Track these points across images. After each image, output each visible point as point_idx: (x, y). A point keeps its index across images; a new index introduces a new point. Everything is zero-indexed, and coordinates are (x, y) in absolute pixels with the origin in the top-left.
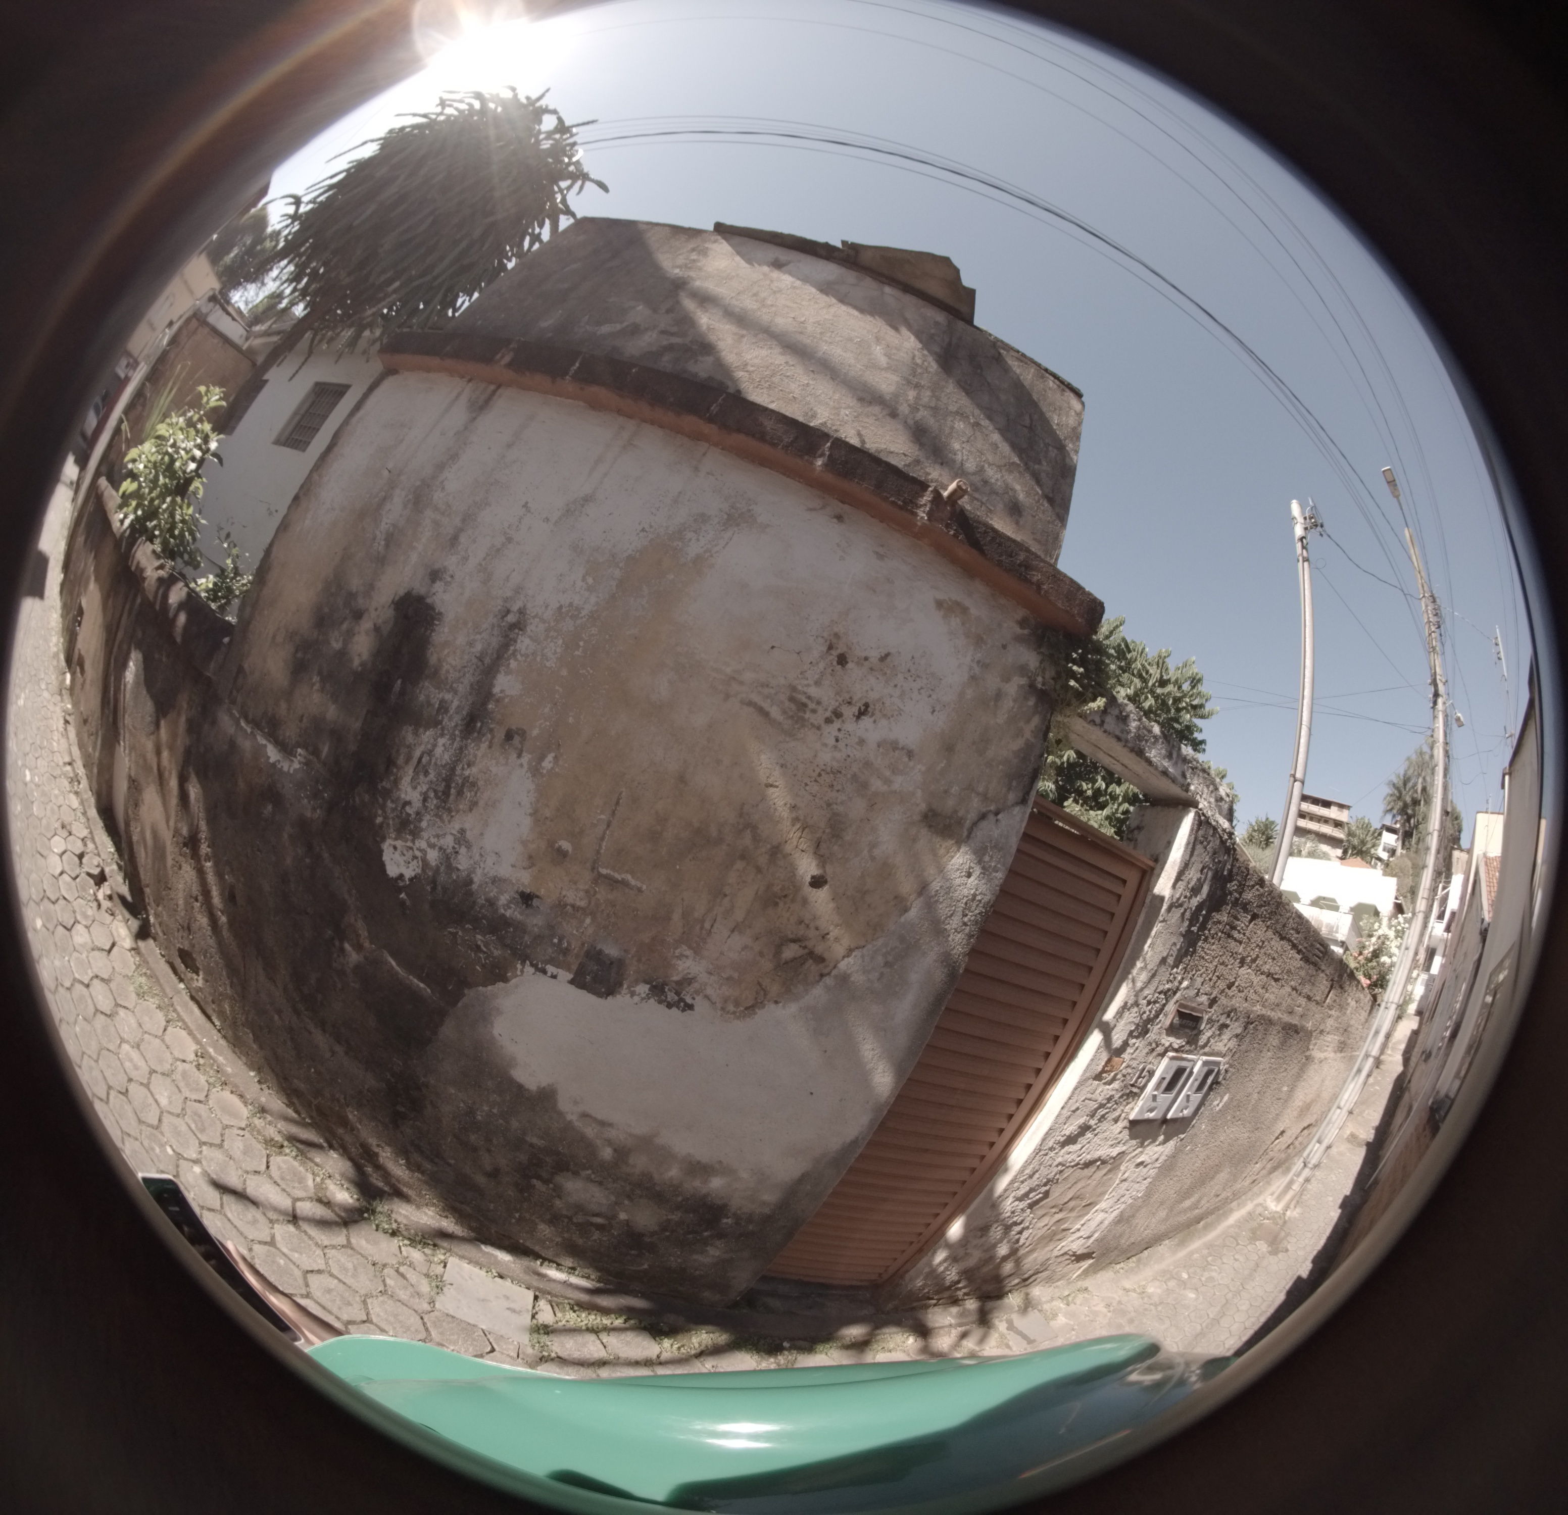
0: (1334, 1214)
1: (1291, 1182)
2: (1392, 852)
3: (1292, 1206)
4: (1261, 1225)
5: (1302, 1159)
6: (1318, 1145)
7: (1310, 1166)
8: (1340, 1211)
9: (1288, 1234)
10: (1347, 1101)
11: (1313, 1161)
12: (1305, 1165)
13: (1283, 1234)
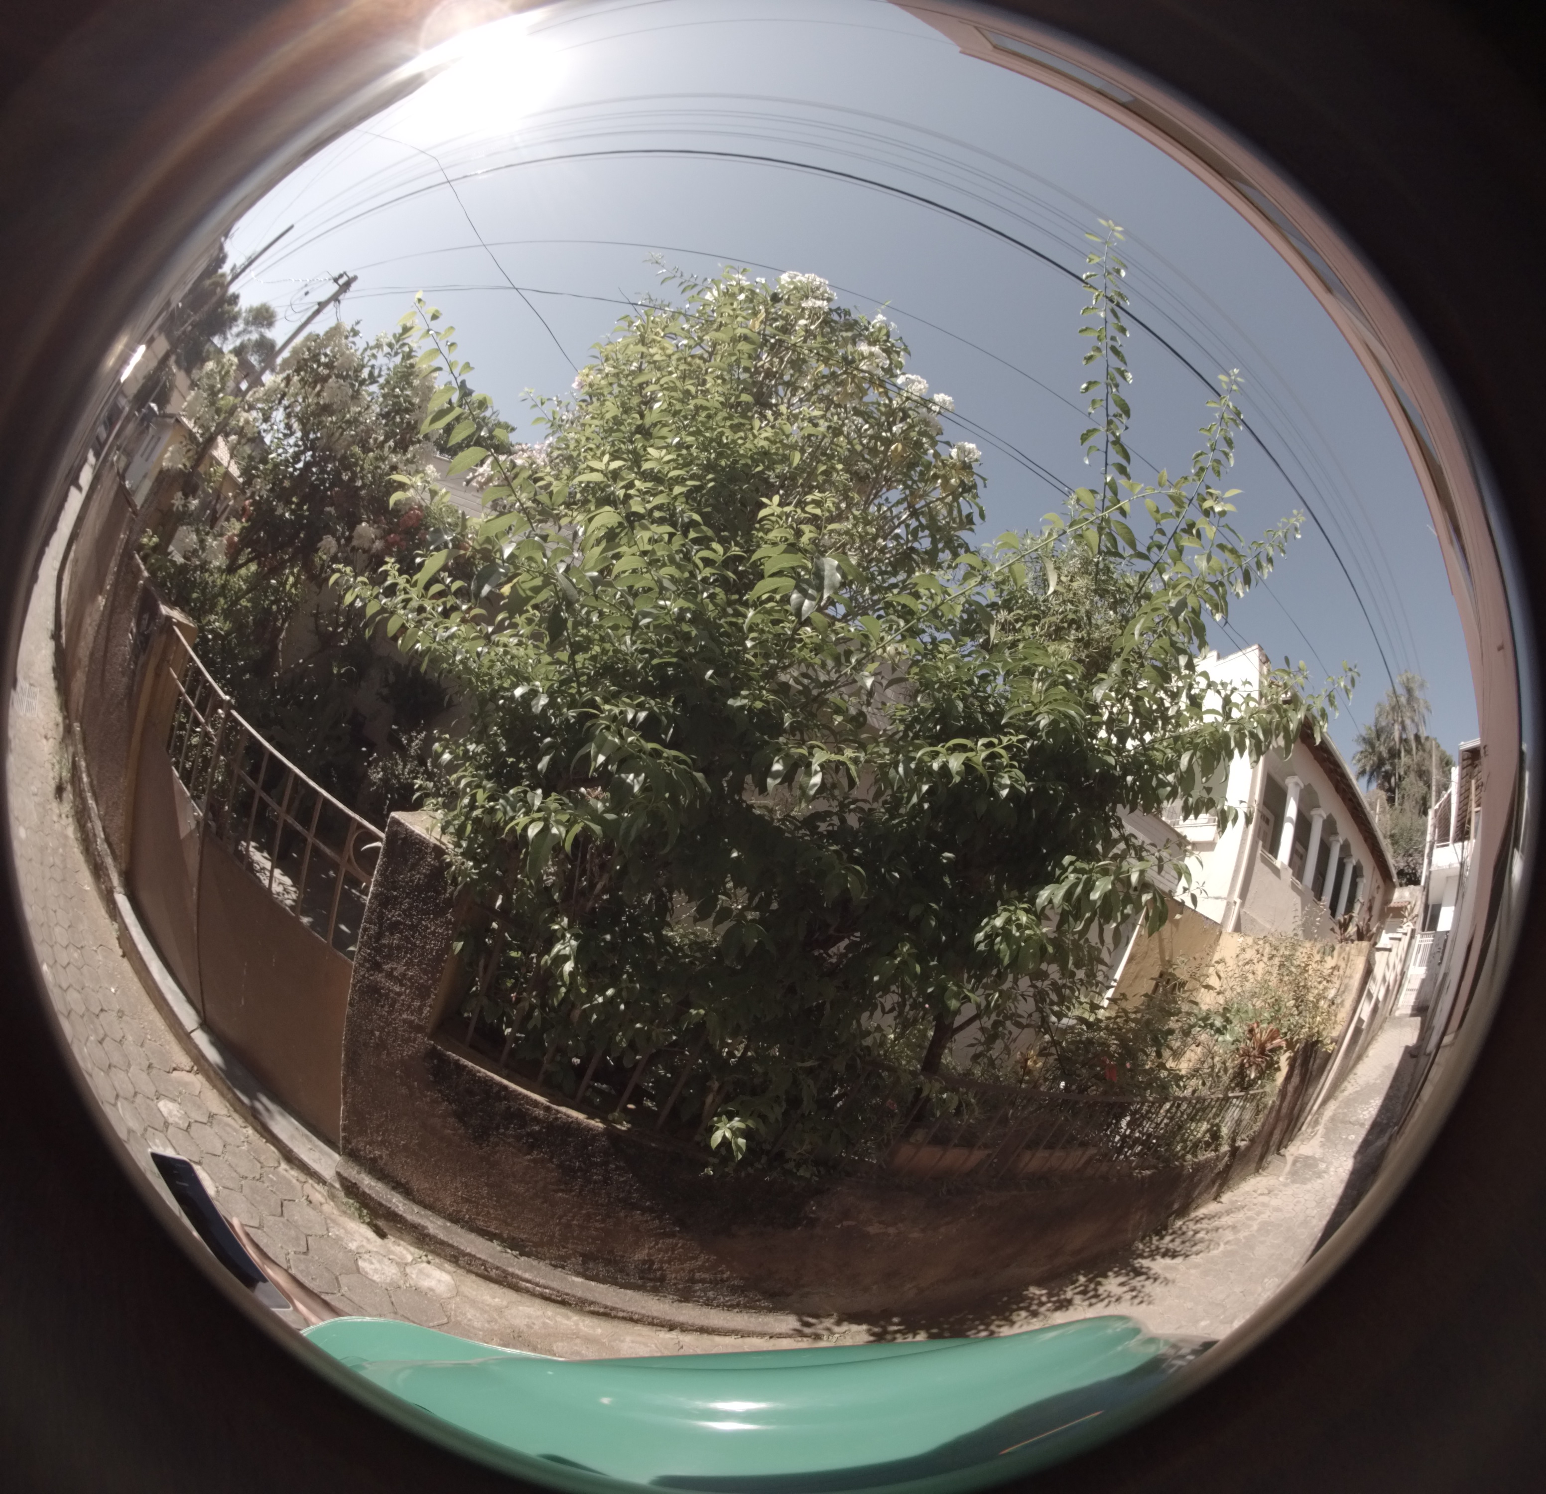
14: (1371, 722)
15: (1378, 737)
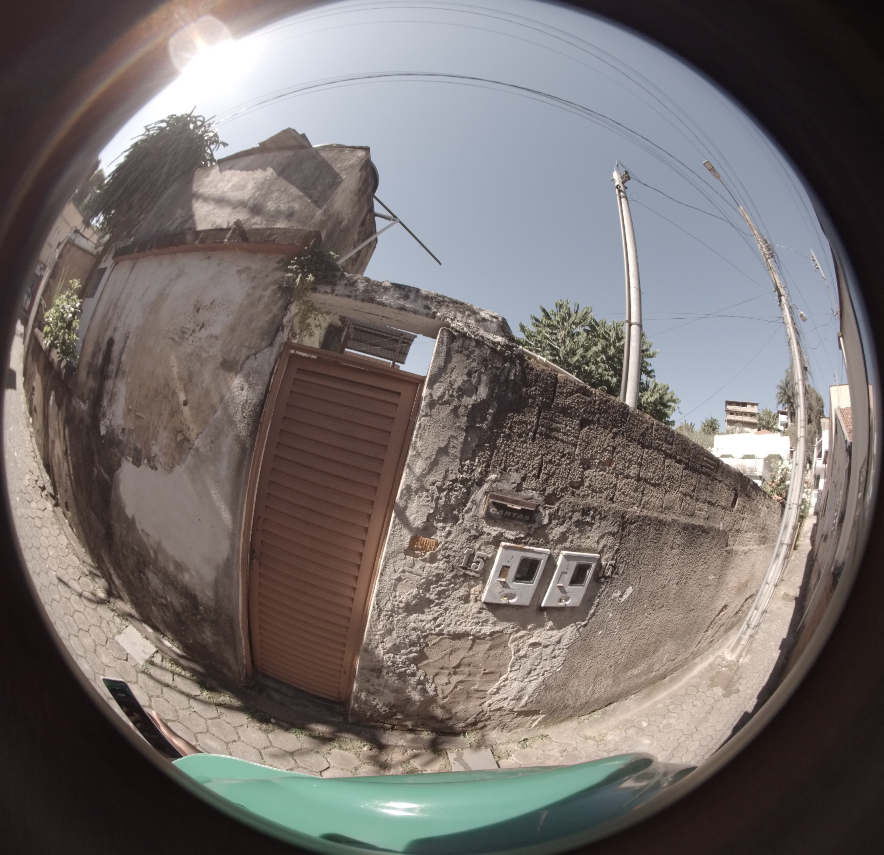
0: (776, 654)
1: (740, 639)
2: (786, 425)
3: (744, 654)
4: (719, 673)
5: (745, 623)
6: (755, 611)
7: (752, 626)
8: (779, 651)
9: (740, 678)
10: (772, 578)
11: (754, 623)
12: (748, 627)
13: (736, 678)
14: (784, 379)
15: (787, 386)
